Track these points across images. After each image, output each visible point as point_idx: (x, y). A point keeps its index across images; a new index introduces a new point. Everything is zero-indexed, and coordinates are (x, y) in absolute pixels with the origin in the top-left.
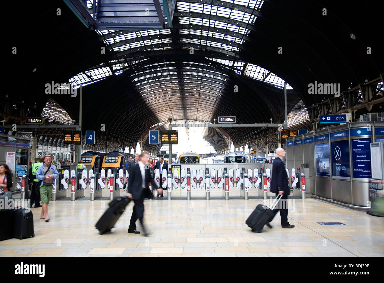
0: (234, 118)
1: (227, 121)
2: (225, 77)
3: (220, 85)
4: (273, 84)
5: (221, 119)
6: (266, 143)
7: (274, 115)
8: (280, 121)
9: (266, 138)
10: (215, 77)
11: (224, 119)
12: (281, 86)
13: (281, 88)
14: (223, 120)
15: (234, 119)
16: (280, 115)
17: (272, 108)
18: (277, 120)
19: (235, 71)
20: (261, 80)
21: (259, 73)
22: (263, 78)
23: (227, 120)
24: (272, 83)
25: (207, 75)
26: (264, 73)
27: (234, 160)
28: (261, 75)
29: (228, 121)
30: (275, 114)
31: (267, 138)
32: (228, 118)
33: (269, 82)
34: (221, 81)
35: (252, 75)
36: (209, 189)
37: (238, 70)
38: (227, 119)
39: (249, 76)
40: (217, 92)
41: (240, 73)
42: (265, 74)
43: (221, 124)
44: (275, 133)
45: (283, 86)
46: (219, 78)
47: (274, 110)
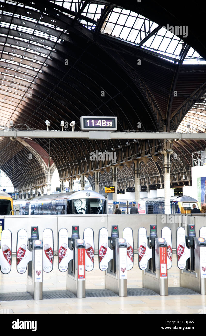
0: (115, 119)
1: (98, 127)
2: (59, 33)
3: (46, 52)
4: (158, 52)
5: (88, 121)
6: (137, 173)
7: (158, 116)
8: (168, 127)
9: (136, 162)
10: (37, 33)
11: (93, 121)
12: (174, 57)
13: (173, 62)
14: (91, 123)
15: (114, 123)
16: (169, 117)
17: (154, 103)
18: (163, 126)
19: (83, 22)
20: (134, 44)
21: (132, 28)
22: (138, 41)
23: (99, 123)
24: (157, 50)
25: (20, 28)
26: (143, 29)
27: (84, 206)
28: (135, 33)
29: (102, 127)
30: (160, 115)
31: (138, 162)
32: (102, 119)
33: (149, 48)
34: (49, 43)
35: (116, 34)
36: (41, 275)
37: (88, 20)
38: (100, 121)
39: (111, 35)
40: (36, 66)
41: (93, 28)
42: (145, 32)
43: (88, 131)
44: (157, 151)
45: (178, 58)
46: (46, 36)
47: (157, 107)
